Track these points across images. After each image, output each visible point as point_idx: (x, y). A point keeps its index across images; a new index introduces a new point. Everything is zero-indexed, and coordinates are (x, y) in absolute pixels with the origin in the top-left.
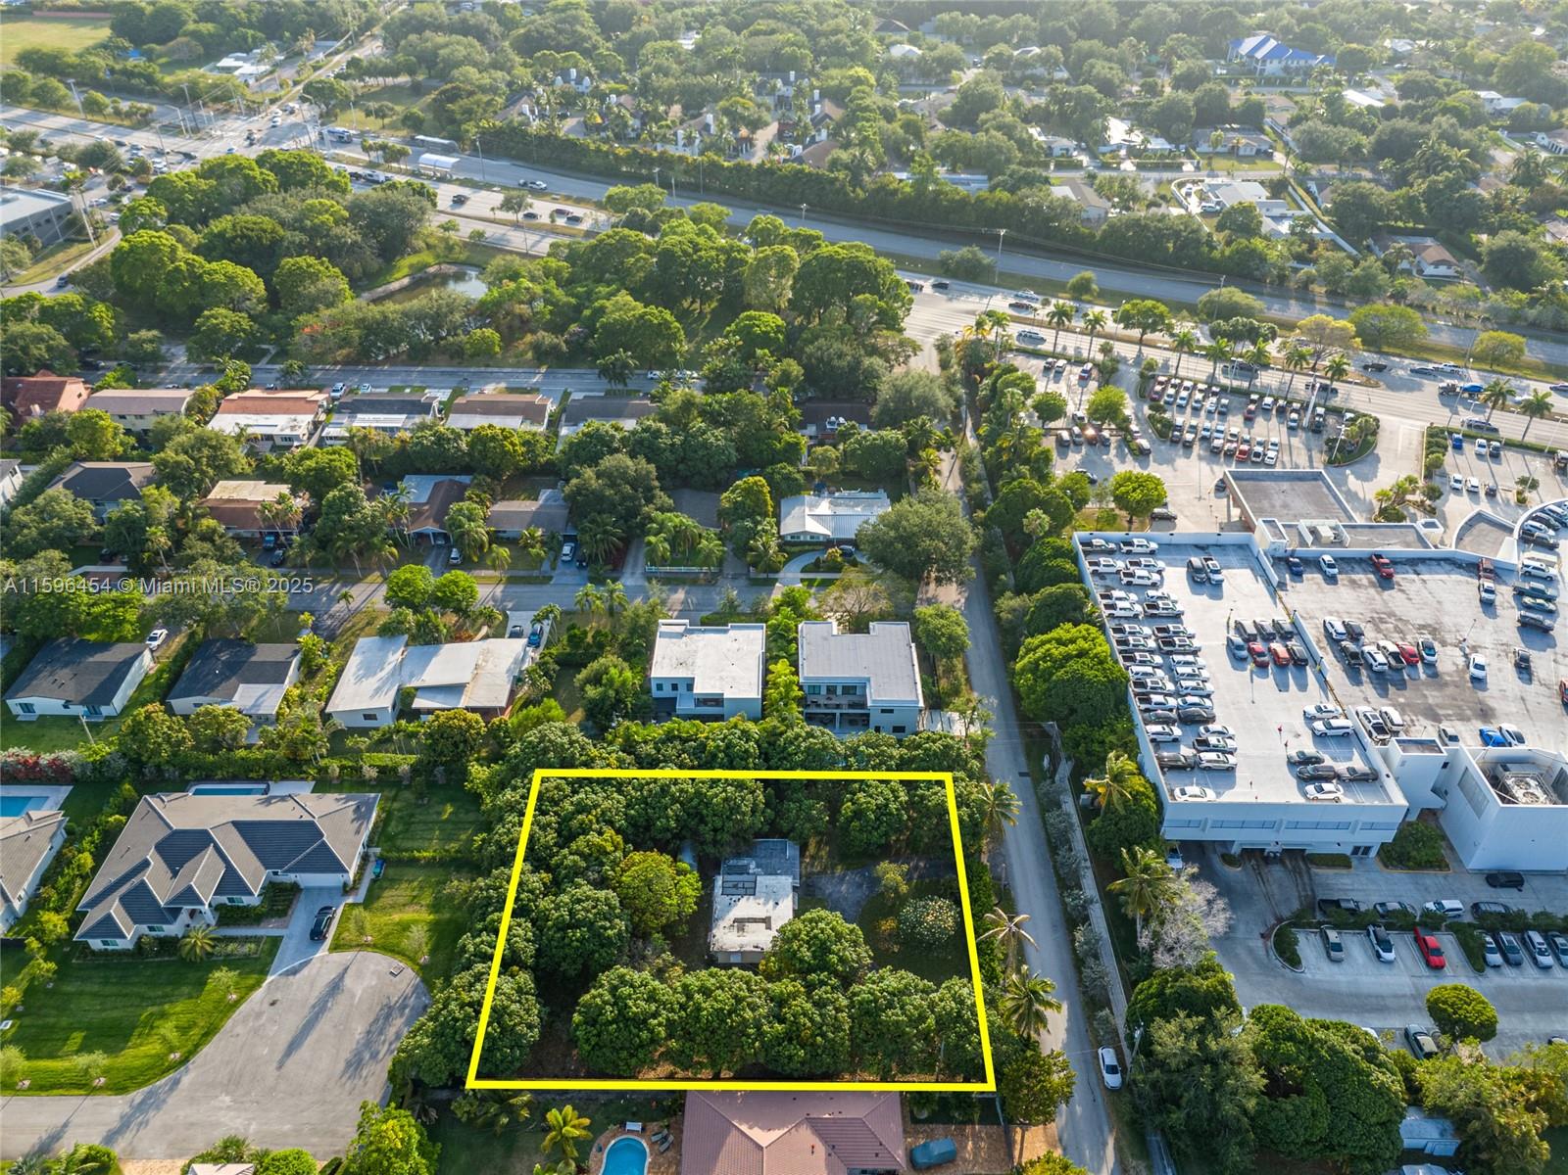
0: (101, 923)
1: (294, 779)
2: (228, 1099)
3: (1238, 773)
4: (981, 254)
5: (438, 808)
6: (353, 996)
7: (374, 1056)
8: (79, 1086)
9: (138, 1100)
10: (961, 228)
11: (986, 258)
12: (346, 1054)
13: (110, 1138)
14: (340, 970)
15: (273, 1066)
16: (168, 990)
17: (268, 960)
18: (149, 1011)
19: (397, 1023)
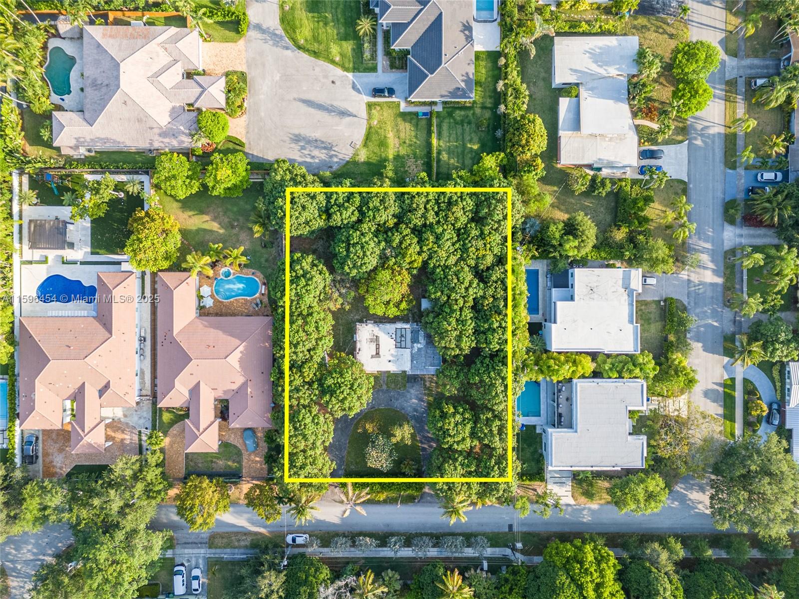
2: (278, 78)
5: (476, 139)
6: (337, 125)
7: (303, 148)
9: (277, 32)
12: (304, 132)
13: (258, 27)
14: (355, 113)
15: (296, 96)
16: (342, 20)
17: (361, 70)
18: (329, 16)
19: (320, 155)
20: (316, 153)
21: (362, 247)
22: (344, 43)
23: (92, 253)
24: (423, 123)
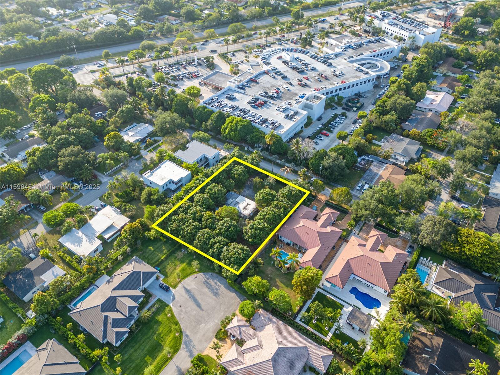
0: (116, 336)
1: (99, 278)
2: (202, 325)
3: (282, 124)
4: (68, 57)
5: (148, 250)
6: (195, 288)
7: (217, 289)
8: (167, 361)
9: (184, 346)
10: (50, 52)
11: (72, 57)
12: (212, 295)
13: (191, 355)
14: (183, 288)
15: (201, 312)
16: (151, 330)
17: (164, 303)
18: (155, 337)
19: (211, 282)
20: (213, 284)
21: (224, 224)
22: (160, 320)
23: (344, 306)
24: (161, 267)
